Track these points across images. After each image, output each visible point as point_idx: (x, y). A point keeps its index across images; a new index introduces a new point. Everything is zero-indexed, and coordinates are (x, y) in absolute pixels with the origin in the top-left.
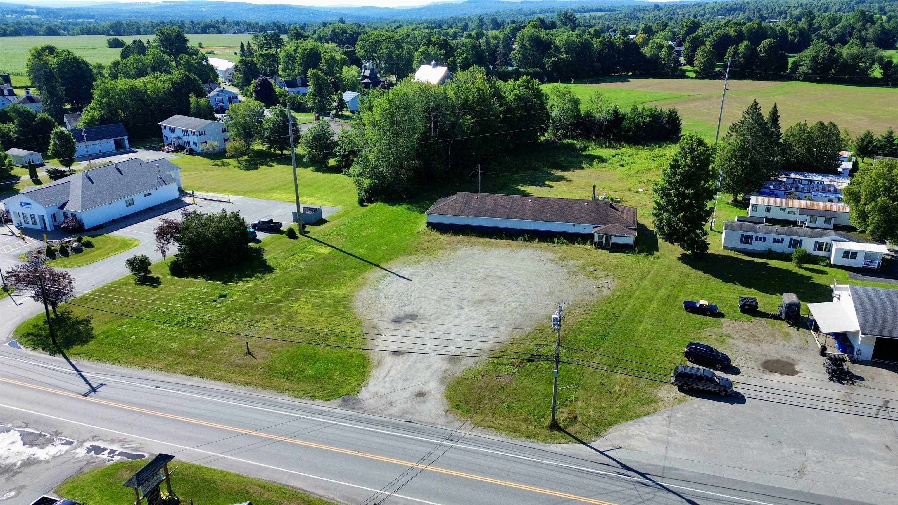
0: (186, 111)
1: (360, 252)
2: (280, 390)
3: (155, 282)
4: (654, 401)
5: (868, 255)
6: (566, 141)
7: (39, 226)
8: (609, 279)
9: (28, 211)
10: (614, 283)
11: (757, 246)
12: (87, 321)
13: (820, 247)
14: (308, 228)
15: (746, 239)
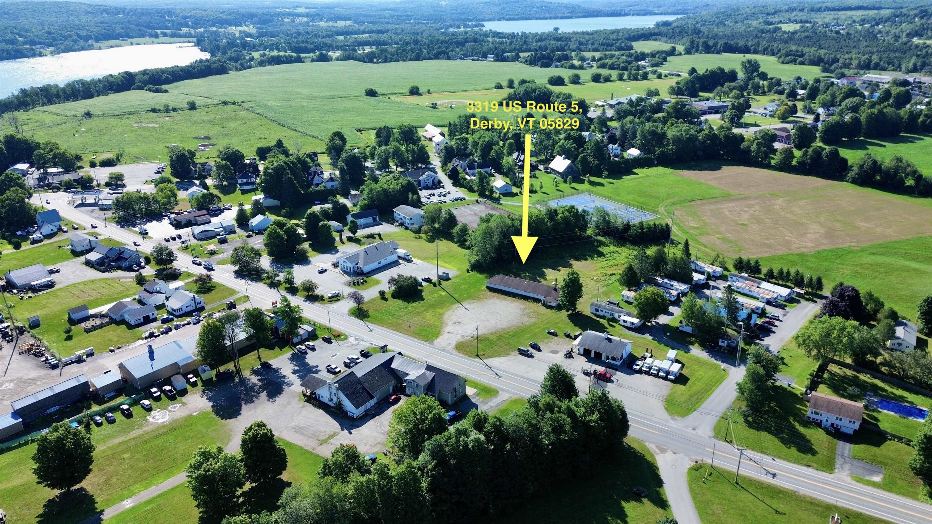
0: (406, 203)
1: (456, 296)
2: (415, 337)
3: (385, 299)
5: (632, 323)
7: (348, 271)
9: (345, 265)
10: (533, 320)
12: (367, 311)
13: (619, 316)
14: (442, 282)
15: (600, 311)
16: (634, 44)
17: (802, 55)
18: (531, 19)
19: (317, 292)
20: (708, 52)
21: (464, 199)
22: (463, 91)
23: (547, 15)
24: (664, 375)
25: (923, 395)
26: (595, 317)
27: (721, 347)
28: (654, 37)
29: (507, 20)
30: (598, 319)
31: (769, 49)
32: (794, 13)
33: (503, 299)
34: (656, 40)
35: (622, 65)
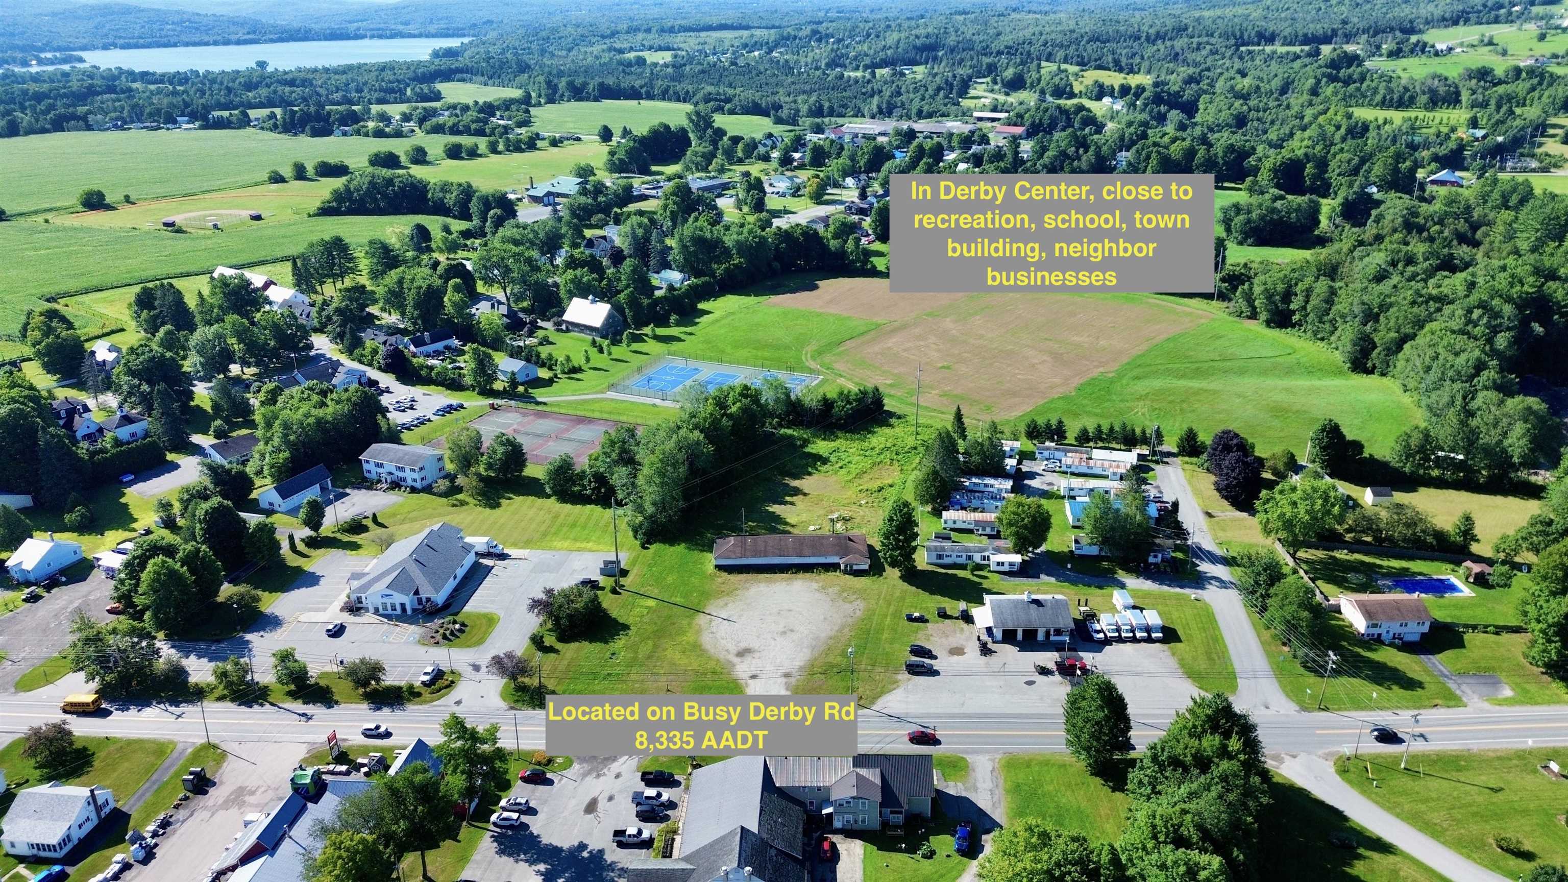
0: (375, 439)
1: (679, 600)
3: (553, 650)
4: (896, 682)
5: (1011, 564)
6: (783, 431)
7: (402, 612)
8: (858, 602)
10: (860, 605)
11: (947, 561)
13: (984, 558)
14: (621, 581)
15: (940, 557)
16: (442, 87)
17: (728, 100)
18: (175, 45)
19: (390, 679)
20: (581, 99)
21: (462, 406)
22: (204, 192)
23: (206, 38)
24: (1145, 634)
25: (1420, 559)
26: (943, 571)
27: (1156, 564)
28: (459, 76)
29: (123, 47)
30: (950, 572)
31: (671, 92)
32: (640, 36)
33: (770, 581)
34: (463, 80)
35: (473, 126)
